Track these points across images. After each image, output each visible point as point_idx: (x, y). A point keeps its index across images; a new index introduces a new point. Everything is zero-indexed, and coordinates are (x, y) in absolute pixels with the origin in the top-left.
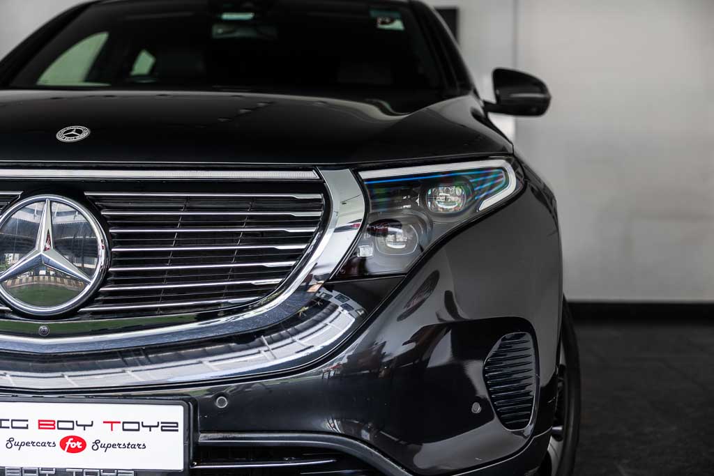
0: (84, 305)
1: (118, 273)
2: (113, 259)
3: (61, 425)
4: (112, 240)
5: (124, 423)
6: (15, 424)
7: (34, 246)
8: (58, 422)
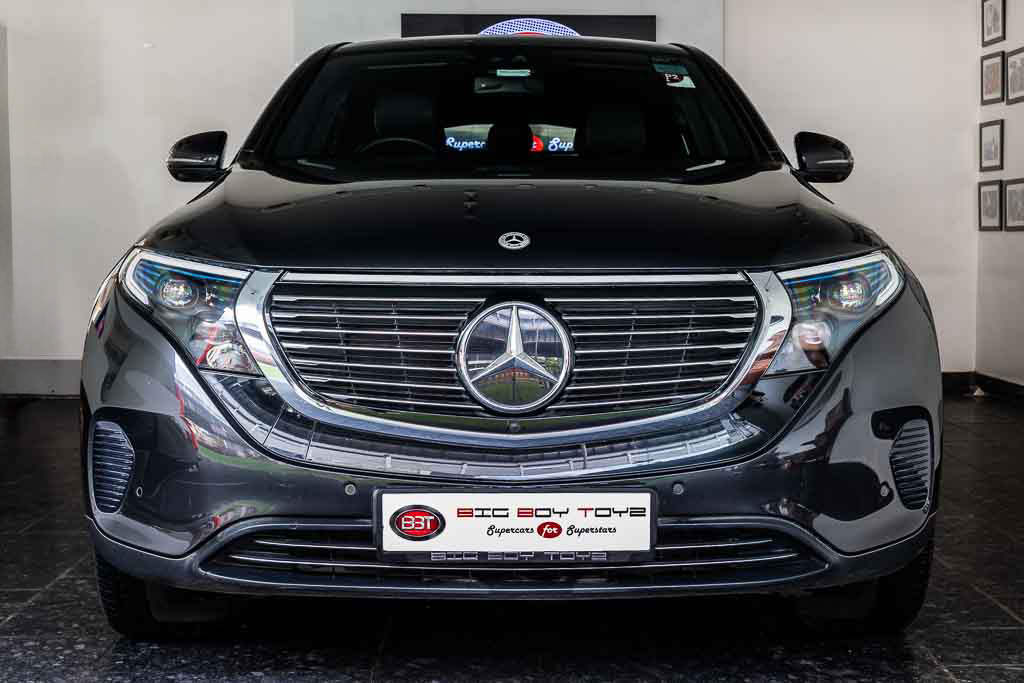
0: (552, 403)
1: (580, 374)
2: (578, 361)
3: (539, 513)
4: (575, 343)
5: (597, 509)
6: (496, 513)
7: (505, 350)
8: (537, 510)
